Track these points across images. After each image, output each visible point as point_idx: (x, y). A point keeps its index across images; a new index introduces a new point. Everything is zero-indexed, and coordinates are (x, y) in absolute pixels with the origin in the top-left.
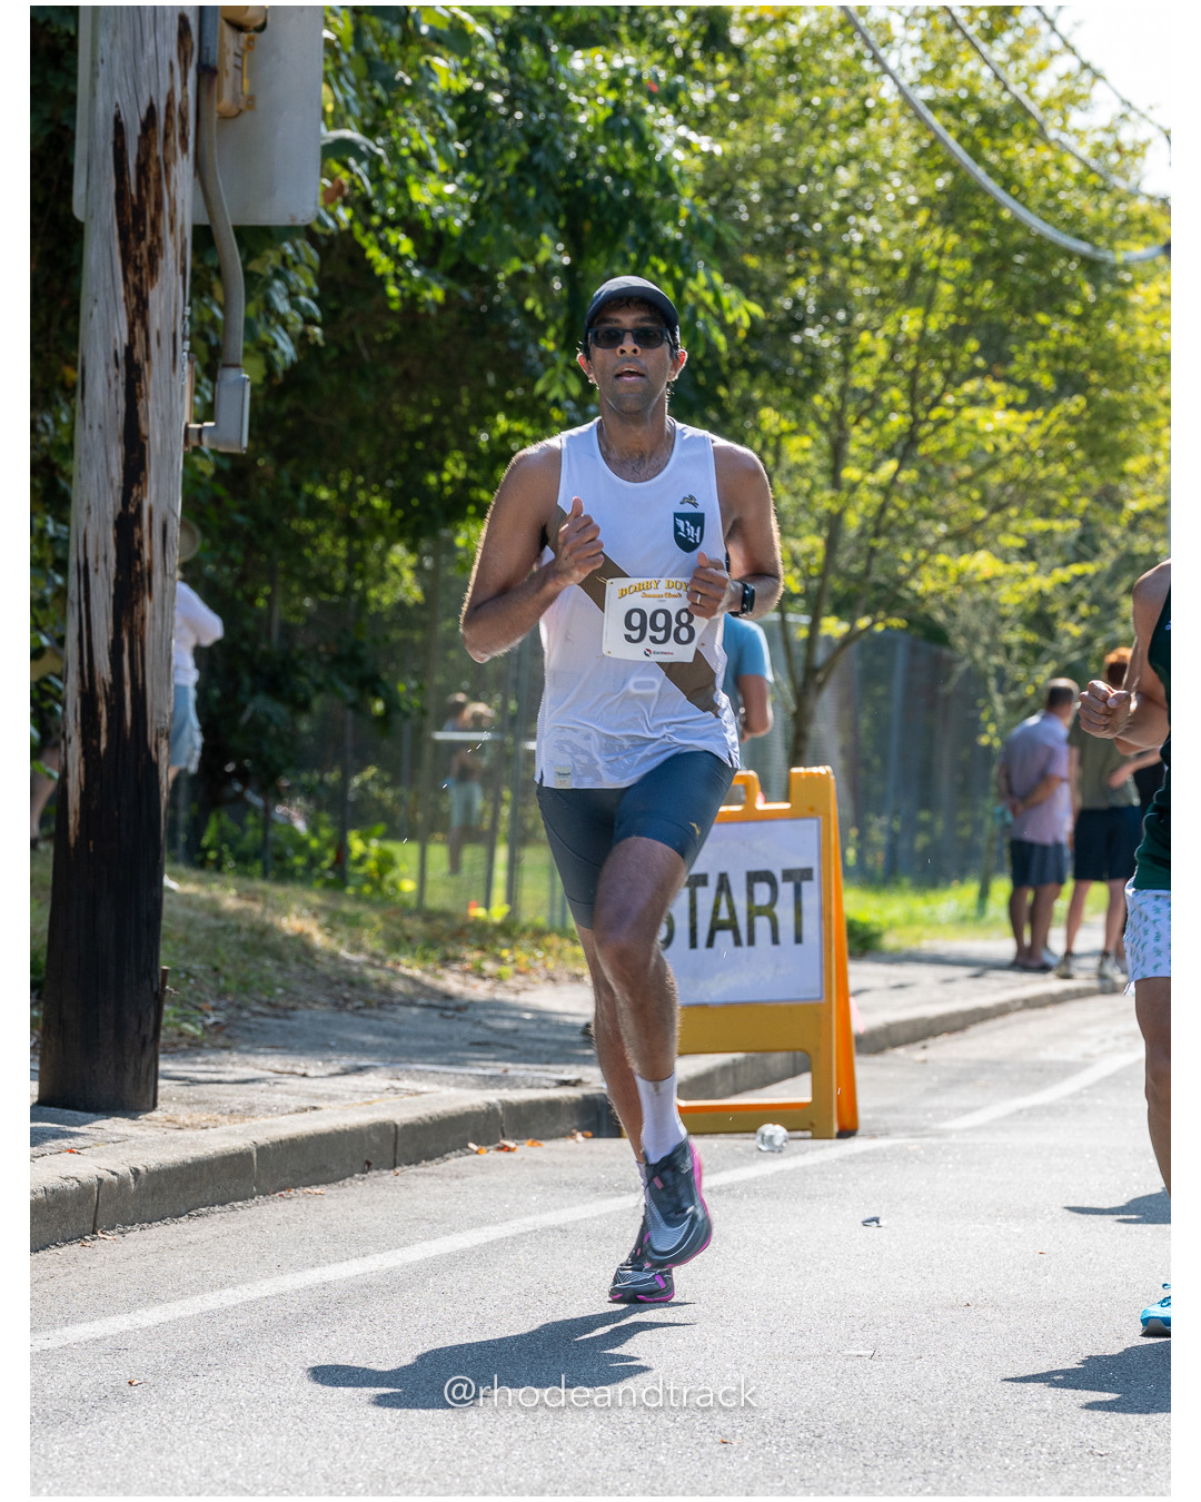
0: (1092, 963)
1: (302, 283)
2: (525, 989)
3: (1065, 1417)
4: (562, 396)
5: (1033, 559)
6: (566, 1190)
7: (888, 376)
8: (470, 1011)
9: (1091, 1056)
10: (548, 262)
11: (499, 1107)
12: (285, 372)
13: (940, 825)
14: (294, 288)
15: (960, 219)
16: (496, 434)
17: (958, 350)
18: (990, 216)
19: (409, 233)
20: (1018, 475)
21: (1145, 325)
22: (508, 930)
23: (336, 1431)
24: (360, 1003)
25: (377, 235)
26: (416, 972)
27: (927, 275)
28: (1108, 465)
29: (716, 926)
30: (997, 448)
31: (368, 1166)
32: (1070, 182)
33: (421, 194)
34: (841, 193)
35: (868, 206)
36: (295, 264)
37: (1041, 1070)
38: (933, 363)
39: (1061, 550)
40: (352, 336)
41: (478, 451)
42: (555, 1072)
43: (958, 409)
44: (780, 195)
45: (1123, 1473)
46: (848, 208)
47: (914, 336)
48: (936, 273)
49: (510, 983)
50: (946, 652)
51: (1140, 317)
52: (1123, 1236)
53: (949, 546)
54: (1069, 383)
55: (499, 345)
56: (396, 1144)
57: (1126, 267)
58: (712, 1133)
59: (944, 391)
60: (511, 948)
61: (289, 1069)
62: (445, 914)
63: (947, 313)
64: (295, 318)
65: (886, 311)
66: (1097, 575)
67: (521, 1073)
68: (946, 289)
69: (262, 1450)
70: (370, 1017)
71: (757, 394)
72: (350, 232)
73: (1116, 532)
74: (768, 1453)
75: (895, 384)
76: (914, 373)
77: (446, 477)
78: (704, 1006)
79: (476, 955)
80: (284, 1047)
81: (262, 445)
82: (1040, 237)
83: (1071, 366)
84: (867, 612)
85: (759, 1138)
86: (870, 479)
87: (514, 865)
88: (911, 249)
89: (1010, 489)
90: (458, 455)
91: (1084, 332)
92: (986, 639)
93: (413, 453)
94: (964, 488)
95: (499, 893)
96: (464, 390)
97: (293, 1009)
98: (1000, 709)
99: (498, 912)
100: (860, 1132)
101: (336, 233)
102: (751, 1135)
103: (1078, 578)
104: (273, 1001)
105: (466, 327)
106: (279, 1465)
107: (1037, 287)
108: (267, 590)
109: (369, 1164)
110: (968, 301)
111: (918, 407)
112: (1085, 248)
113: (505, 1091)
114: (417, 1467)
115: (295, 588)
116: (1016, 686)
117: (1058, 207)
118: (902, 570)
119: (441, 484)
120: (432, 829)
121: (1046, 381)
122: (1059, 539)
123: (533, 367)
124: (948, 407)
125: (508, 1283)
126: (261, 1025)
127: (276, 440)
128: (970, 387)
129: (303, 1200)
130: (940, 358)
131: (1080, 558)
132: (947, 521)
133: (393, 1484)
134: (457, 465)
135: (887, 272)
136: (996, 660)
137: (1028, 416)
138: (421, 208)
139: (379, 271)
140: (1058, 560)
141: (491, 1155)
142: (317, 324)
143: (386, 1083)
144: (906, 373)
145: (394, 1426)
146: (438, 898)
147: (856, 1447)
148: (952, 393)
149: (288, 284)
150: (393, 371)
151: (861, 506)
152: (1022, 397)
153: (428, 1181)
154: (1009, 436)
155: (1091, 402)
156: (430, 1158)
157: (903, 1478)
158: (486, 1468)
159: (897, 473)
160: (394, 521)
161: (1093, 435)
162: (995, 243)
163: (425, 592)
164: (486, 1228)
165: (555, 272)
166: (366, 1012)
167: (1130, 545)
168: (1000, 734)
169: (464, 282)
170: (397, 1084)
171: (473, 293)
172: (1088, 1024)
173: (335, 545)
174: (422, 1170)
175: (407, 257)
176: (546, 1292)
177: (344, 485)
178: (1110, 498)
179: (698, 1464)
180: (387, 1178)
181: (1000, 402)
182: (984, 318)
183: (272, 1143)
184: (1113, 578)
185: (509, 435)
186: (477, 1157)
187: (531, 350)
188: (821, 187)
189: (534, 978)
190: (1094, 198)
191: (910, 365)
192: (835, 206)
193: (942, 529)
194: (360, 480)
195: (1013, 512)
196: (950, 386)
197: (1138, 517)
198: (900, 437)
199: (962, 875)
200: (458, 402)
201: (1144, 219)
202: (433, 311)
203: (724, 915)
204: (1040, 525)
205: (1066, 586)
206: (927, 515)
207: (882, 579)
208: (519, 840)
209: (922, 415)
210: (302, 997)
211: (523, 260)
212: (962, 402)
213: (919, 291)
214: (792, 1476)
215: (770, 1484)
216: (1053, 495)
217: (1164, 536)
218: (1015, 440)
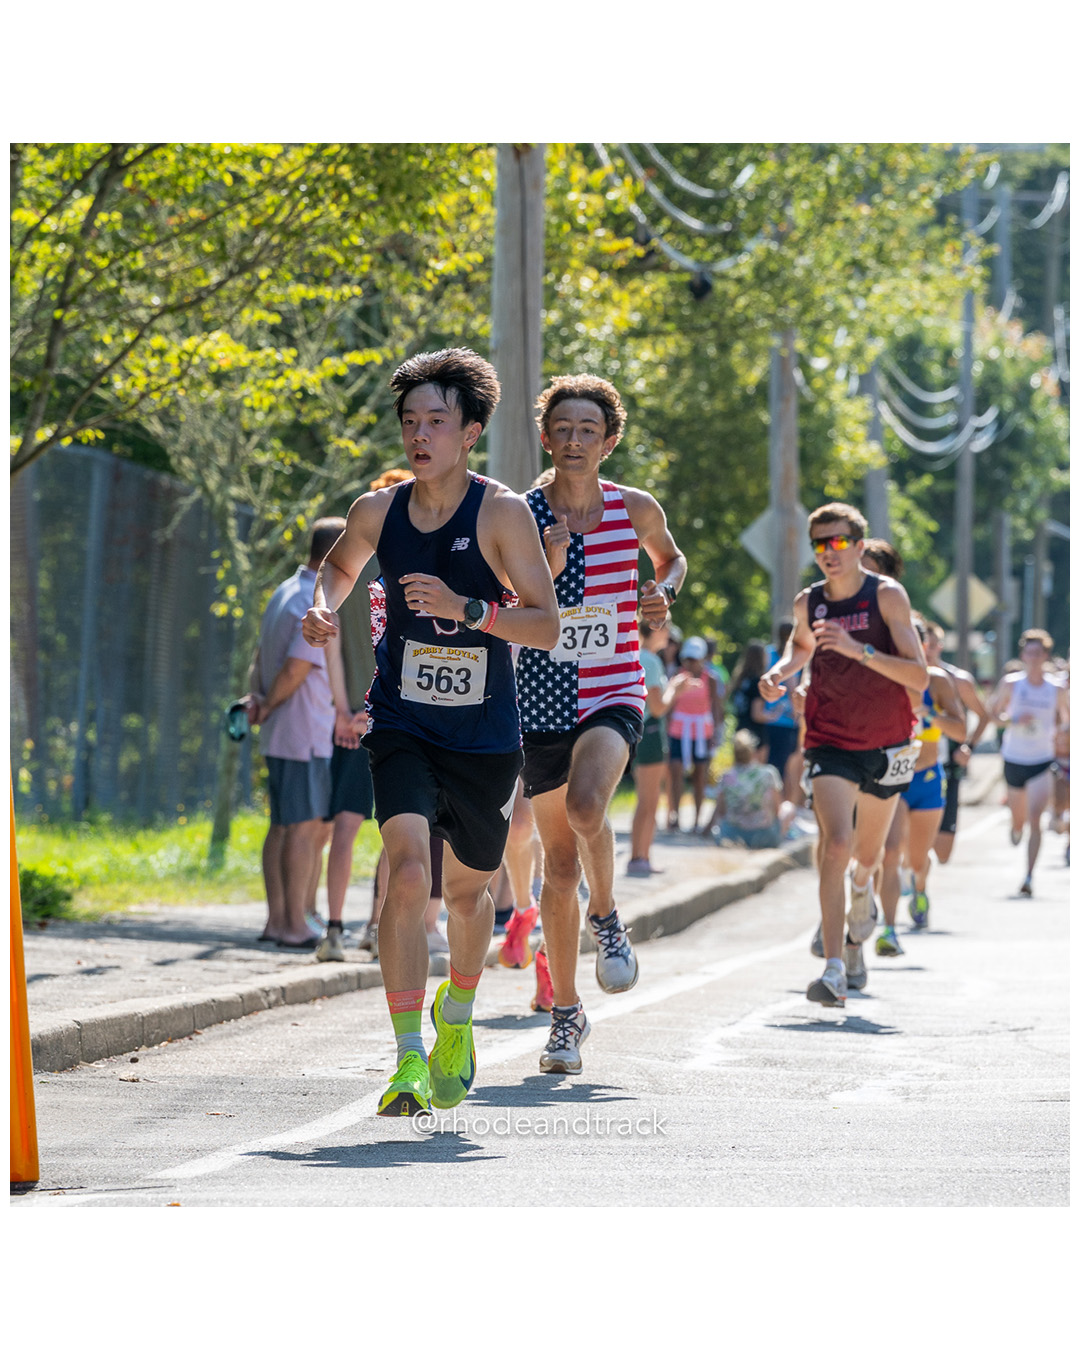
5: (291, 342)
13: (154, 733)
20: (272, 216)
28: (403, 207)
30: (238, 178)
39: (333, 329)
50: (165, 479)
53: (167, 322)
73: (414, 303)
84: (48, 420)
86: (51, 224)
89: (258, 242)
92: (223, 461)
94: (189, 238)
98: (245, 565)
100: (39, 1185)
103: (358, 370)
116: (268, 528)
118: (99, 357)
122: (330, 313)
131: (367, 342)
132: (166, 284)
136: (234, 491)
140: (329, 345)
151: (39, 267)
154: (257, 163)
159: (92, 213)
167: (434, 321)
168: (243, 600)
178: (401, 253)
193: (156, 300)
195: (263, 273)
197: (446, 281)
198: (98, 162)
199: (191, 806)
204: (299, 291)
205: (338, 380)
206: (137, 277)
207: (67, 371)
216: (322, 249)
217: (484, 309)
218: (266, 166)
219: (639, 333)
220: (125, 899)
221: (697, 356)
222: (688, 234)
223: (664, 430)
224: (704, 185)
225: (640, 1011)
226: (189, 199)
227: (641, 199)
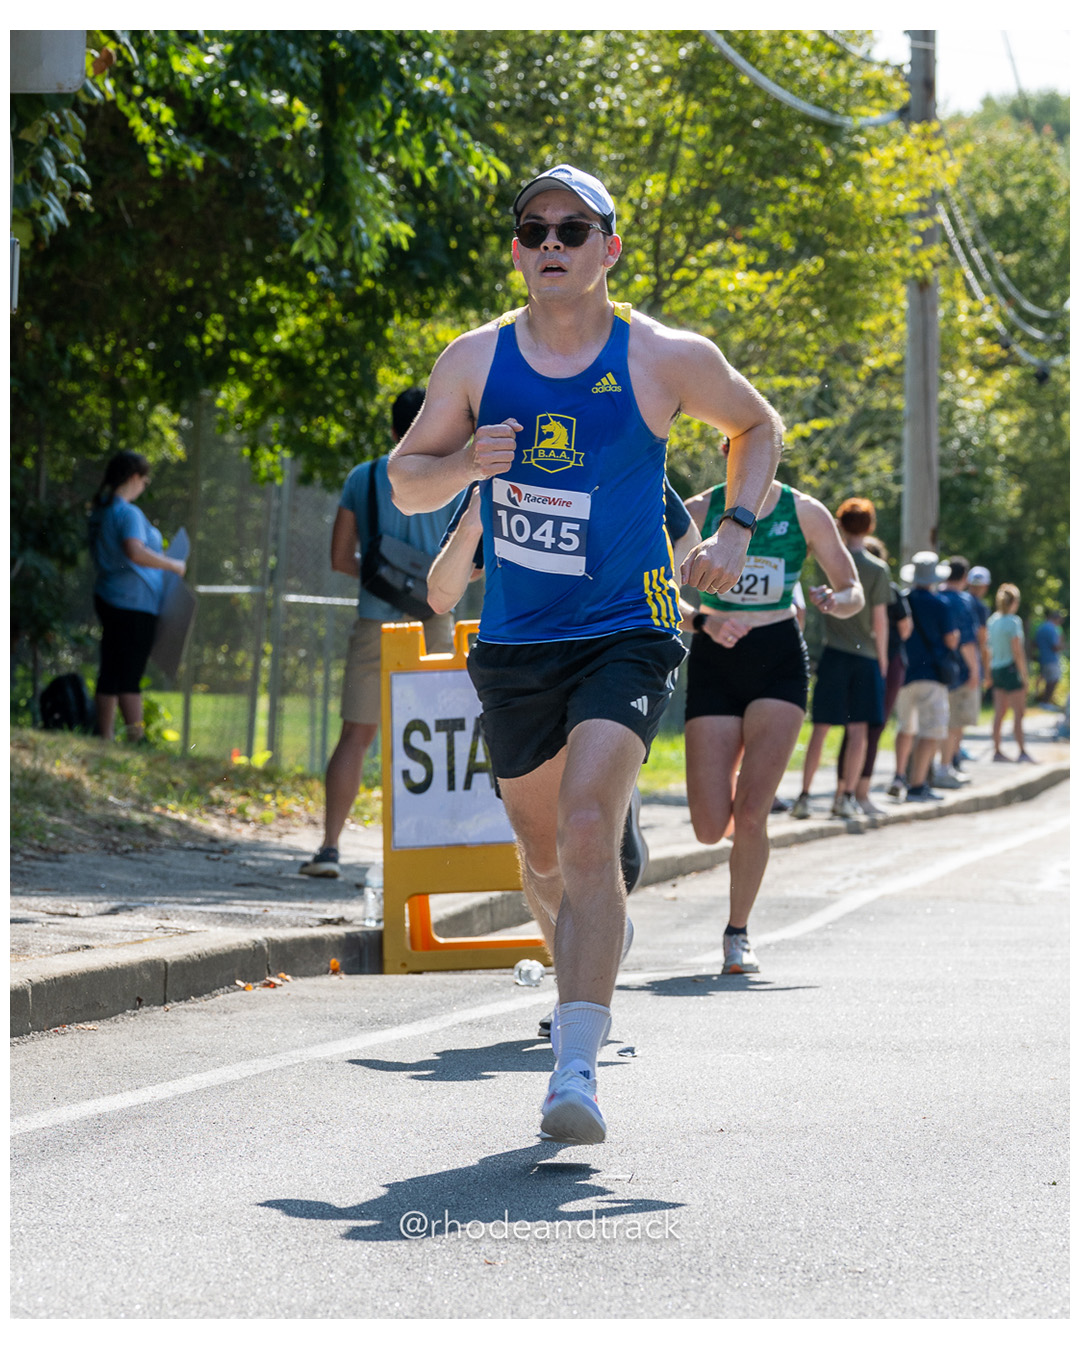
0: (828, 804)
1: (70, 152)
2: (287, 833)
3: (818, 1236)
4: (317, 258)
6: (331, 1024)
7: (635, 238)
8: (235, 853)
9: (836, 893)
10: (305, 129)
11: (265, 945)
12: (51, 237)
14: (63, 156)
15: (700, 87)
16: (255, 297)
17: (699, 213)
18: (730, 83)
19: (168, 104)
20: (759, 333)
21: (880, 186)
22: (270, 774)
23: (114, 1256)
24: (130, 847)
25: (139, 105)
26: (183, 816)
27: (669, 140)
28: (846, 325)
29: (473, 769)
30: (738, 307)
31: (139, 1003)
32: (806, 50)
33: (182, 65)
34: (587, 62)
35: (613, 75)
36: (63, 133)
37: (787, 907)
38: (677, 226)
39: (801, 405)
40: (115, 203)
41: (236, 314)
42: (317, 911)
43: (700, 270)
44: (528, 65)
45: (875, 1289)
46: (594, 76)
47: (658, 200)
48: (678, 137)
49: (273, 827)
51: (875, 179)
52: (869, 1063)
54: (808, 245)
55: (257, 211)
56: (166, 981)
57: (860, 131)
58: (471, 969)
59: (687, 253)
60: (274, 793)
61: (61, 910)
62: (209, 761)
63: (689, 178)
64: (63, 185)
65: (629, 177)
66: (836, 429)
67: (286, 913)
68: (688, 154)
69: (42, 1275)
70: (139, 860)
71: (506, 258)
72: (114, 102)
73: (854, 388)
74: (532, 1272)
75: (640, 247)
76: (657, 237)
77: (207, 339)
78: (462, 846)
79: (239, 800)
80: (56, 890)
81: (29, 309)
82: (778, 102)
83: (810, 227)
85: (517, 973)
87: (274, 714)
88: (653, 116)
89: (751, 348)
90: (219, 318)
91: (823, 194)
93: (174, 316)
95: (261, 740)
96: (225, 256)
97: (64, 853)
99: (261, 758)
101: (102, 103)
102: (509, 971)
103: (818, 433)
104: (44, 845)
105: (225, 193)
106: (59, 1289)
107: (775, 151)
108: (34, 449)
109: (140, 1000)
110: (709, 165)
111: (663, 267)
112: (822, 114)
113: (271, 929)
114: (191, 1289)
115: (61, 446)
117: (796, 73)
119: (203, 346)
120: (196, 681)
121: (787, 243)
122: (798, 394)
123: (289, 232)
124: (691, 268)
125: (277, 1113)
126: (33, 868)
127: (43, 303)
128: (712, 248)
129: (77, 1036)
130: (684, 222)
131: (820, 413)
133: (170, 1306)
134: (217, 328)
135: (630, 138)
137: (768, 276)
138: (182, 78)
139: (140, 139)
140: (798, 416)
141: (257, 992)
142: (86, 191)
143: (155, 923)
144: (650, 236)
145: (170, 1250)
146: (201, 746)
147: (616, 1266)
148: (694, 255)
149: (56, 153)
150: (155, 236)
152: (762, 258)
153: (197, 1016)
154: (750, 299)
155: (829, 262)
156: (198, 995)
157: (663, 1296)
158: (259, 1290)
160: (156, 382)
161: (831, 293)
162: (734, 108)
163: (187, 450)
164: (254, 1061)
165: (309, 140)
166: (135, 855)
167: (869, 401)
169: (222, 150)
170: (165, 923)
171: (232, 161)
172: (830, 861)
173: (100, 406)
174: (192, 1006)
175: (168, 125)
176: (313, 1121)
177: (108, 349)
178: (848, 356)
179: (465, 1284)
180: (158, 1014)
181: (742, 262)
182: (724, 182)
183: (47, 981)
184: (851, 434)
185: (267, 299)
186: (244, 993)
187: (286, 216)
188: (567, 56)
189: (296, 821)
190: (830, 64)
191: (655, 227)
192: (582, 75)
194: (123, 342)
195: (754, 369)
196: (692, 249)
197: (875, 373)
198: (645, 298)
200: (218, 266)
201: (879, 85)
202: (193, 178)
203: (481, 758)
204: (779, 381)
205: (804, 439)
208: (281, 688)
209: (666, 276)
210: (72, 842)
211: (280, 127)
212: (704, 263)
213: (661, 155)
214: (555, 1295)
215: (534, 1303)
216: (793, 353)
217: (900, 392)
218: (756, 299)
219: (1001, 406)
220: (666, 780)
221: (1040, 422)
222: (1034, 341)
223: (1018, 469)
224: (1045, 308)
225: (1008, 851)
226: (706, 320)
227: (1002, 316)
